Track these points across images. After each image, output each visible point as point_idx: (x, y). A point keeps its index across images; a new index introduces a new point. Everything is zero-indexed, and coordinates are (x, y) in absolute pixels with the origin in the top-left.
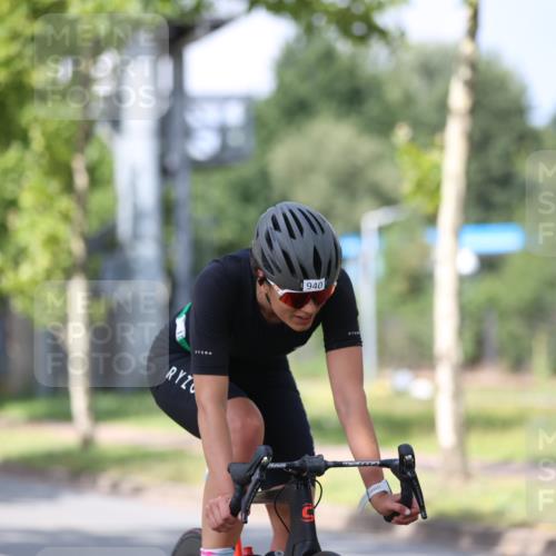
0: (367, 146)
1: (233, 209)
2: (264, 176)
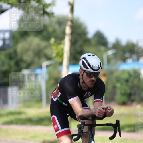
0: (43, 44)
1: (7, 61)
2: (15, 52)
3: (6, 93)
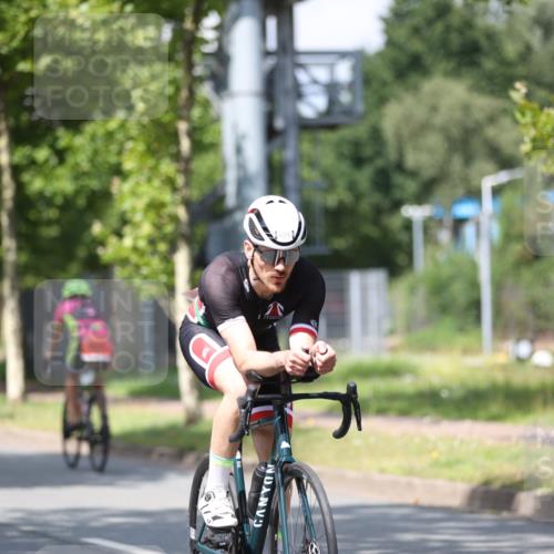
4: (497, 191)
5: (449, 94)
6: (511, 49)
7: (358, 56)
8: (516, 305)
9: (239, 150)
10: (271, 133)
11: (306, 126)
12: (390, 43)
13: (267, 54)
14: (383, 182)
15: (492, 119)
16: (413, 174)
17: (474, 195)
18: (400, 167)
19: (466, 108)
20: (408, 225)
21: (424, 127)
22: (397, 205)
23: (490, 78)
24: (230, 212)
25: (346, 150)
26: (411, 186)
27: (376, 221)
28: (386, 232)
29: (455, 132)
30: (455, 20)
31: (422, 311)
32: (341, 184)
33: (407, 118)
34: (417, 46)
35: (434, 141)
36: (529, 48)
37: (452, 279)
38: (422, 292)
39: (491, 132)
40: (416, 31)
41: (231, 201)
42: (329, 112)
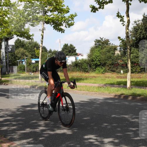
3: (13, 68)
4: (26, 59)
5: (22, 50)
6: (27, 46)
7: (13, 46)
8: (28, 70)
9: (3, 54)
10: (6, 53)
11: (9, 52)
12: (15, 45)
13: (5, 45)
14: (15, 58)
15: (26, 52)
16: (18, 57)
17: (24, 59)
18: (17, 56)
19: (23, 51)
20: (17, 62)
21: (19, 53)
22: (16, 60)
23: (25, 48)
24: (2, 60)
25: (11, 55)
26: (18, 58)
27: (14, 62)
28: (15, 62)
29: (22, 53)
30: (22, 43)
31: (19, 70)
32: (11, 58)
33: (18, 52)
34: (18, 45)
35: (20, 54)
36: (28, 46)
37: (22, 67)
38: (19, 68)
39: (25, 53)
40: (18, 44)
41: (2, 59)
42: (11, 51)
